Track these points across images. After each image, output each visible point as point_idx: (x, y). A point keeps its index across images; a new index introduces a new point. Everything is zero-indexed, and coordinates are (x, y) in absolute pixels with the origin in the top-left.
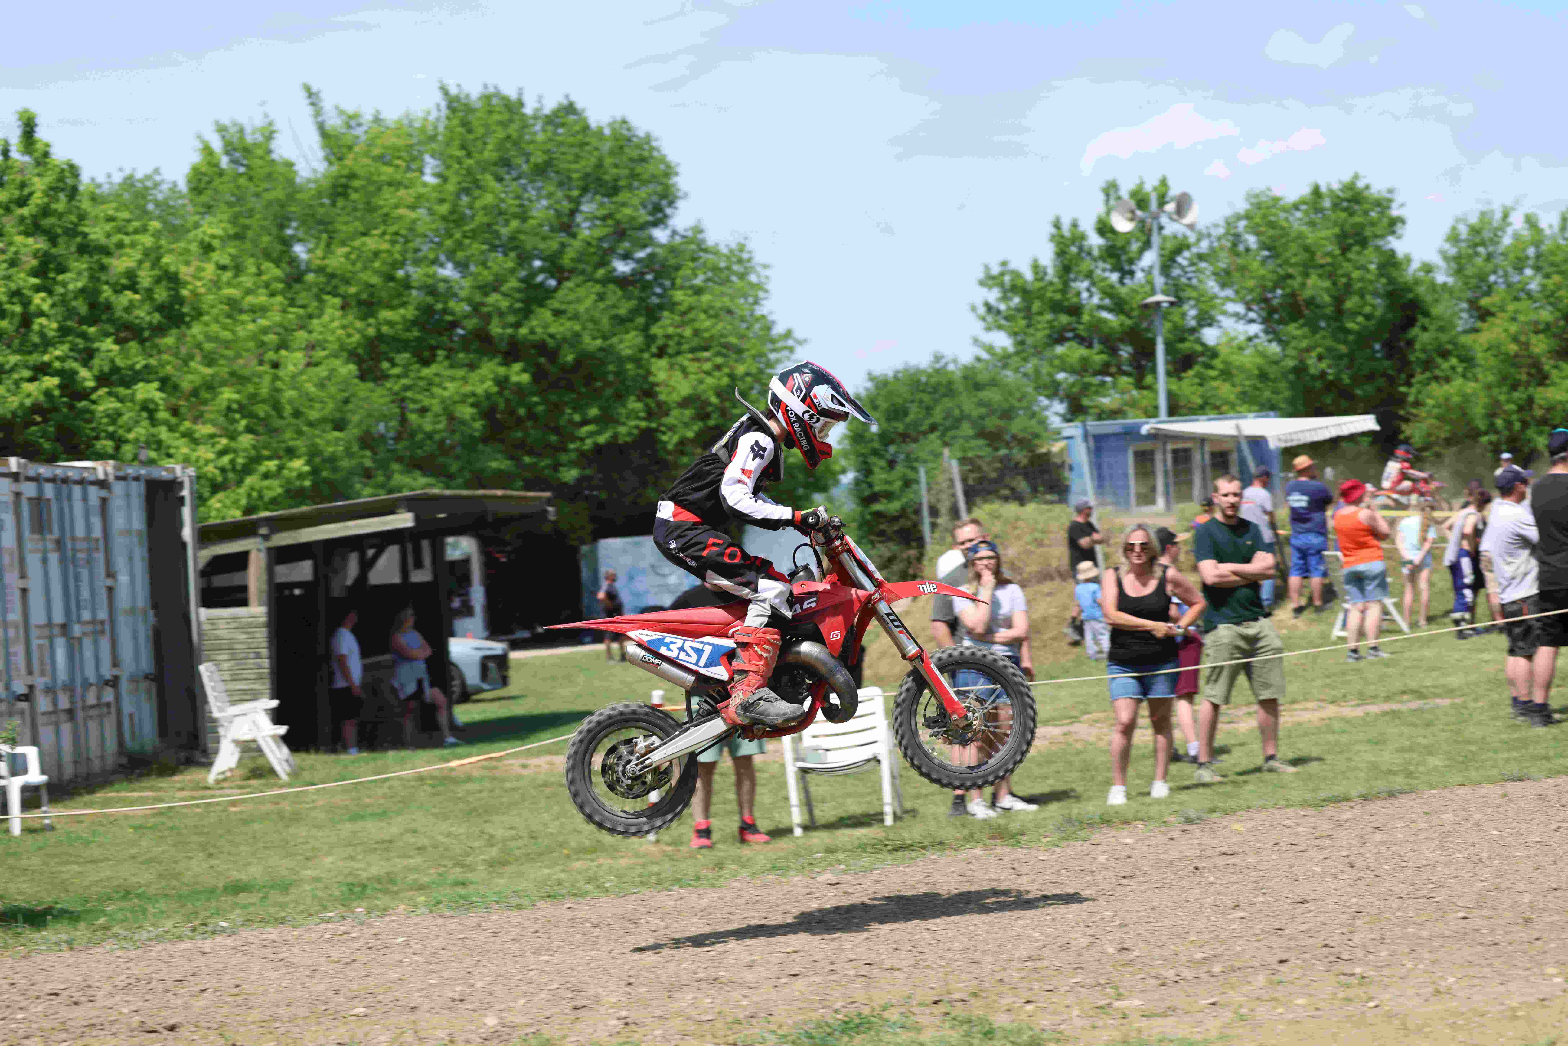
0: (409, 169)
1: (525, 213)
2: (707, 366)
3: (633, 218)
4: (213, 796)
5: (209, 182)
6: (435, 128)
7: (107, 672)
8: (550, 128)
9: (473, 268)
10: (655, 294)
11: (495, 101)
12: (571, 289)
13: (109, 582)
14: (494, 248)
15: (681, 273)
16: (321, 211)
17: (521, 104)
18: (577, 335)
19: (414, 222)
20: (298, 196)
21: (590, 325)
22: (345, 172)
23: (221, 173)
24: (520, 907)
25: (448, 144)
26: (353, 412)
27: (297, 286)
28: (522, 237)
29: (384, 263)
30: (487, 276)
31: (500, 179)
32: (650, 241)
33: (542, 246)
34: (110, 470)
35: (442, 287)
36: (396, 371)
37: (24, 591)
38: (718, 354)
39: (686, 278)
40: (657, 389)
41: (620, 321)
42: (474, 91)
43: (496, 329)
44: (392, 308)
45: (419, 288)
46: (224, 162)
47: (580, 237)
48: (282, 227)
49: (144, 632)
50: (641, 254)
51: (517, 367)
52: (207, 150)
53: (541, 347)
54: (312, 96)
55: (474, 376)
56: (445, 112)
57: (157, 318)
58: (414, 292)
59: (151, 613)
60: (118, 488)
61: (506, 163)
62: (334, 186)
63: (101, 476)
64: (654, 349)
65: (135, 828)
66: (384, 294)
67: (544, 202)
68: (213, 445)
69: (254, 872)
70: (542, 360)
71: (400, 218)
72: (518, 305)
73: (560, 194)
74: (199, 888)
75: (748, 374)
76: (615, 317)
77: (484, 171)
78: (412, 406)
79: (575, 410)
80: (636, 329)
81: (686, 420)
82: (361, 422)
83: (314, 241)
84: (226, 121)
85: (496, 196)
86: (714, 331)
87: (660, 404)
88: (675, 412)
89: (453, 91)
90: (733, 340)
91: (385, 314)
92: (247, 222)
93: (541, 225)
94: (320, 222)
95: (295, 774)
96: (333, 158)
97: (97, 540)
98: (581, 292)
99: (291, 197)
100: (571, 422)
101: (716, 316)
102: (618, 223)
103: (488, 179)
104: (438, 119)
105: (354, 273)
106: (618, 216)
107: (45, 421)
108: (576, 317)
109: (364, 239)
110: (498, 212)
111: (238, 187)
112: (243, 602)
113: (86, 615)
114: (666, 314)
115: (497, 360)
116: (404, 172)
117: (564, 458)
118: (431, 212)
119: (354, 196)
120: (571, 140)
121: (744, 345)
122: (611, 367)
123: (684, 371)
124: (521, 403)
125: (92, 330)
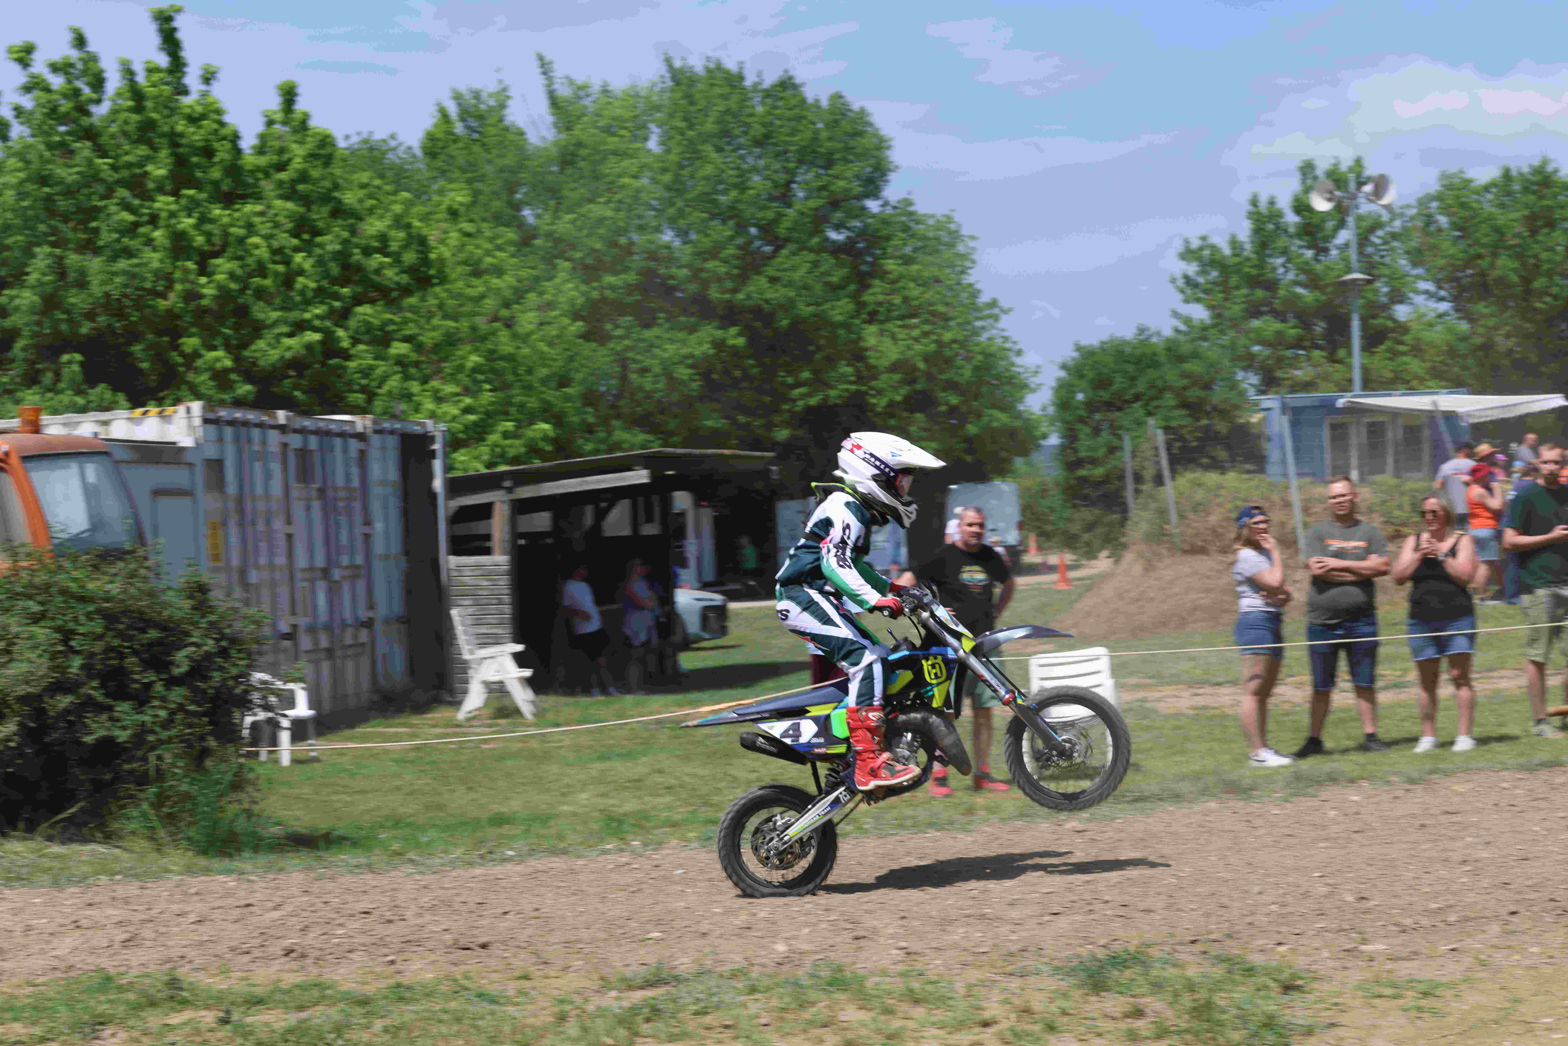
0: (634, 138)
1: (743, 183)
2: (915, 333)
3: (848, 190)
4: (465, 735)
5: (444, 148)
6: (660, 98)
7: (363, 614)
8: (769, 101)
9: (693, 236)
10: (866, 263)
11: (718, 74)
12: (786, 257)
13: (366, 529)
14: (713, 216)
15: (892, 243)
16: (551, 178)
17: (741, 78)
18: (792, 301)
19: (637, 191)
20: (529, 163)
21: (803, 292)
22: (573, 141)
23: (456, 139)
25: (671, 116)
26: (577, 370)
27: (527, 250)
28: (741, 206)
29: (608, 230)
30: (706, 243)
31: (719, 150)
32: (863, 212)
33: (759, 215)
34: (369, 423)
35: (664, 252)
36: (618, 332)
37: (290, 536)
38: (926, 322)
39: (896, 248)
40: (868, 354)
41: (834, 289)
42: (697, 64)
43: (714, 294)
44: (616, 273)
45: (641, 254)
46: (459, 128)
47: (796, 207)
48: (512, 191)
49: (397, 576)
50: (855, 224)
51: (733, 330)
52: (443, 116)
53: (757, 312)
54: (545, 67)
55: (693, 338)
56: (669, 84)
57: (405, 279)
58: (636, 258)
59: (403, 559)
60: (375, 440)
61: (725, 134)
62: (563, 154)
63: (360, 429)
64: (865, 316)
65: (396, 762)
66: (607, 259)
68: (457, 402)
69: (515, 806)
70: (758, 324)
71: (624, 186)
72: (735, 271)
73: (776, 165)
74: (463, 819)
75: (954, 341)
76: (827, 284)
77: (705, 142)
78: (633, 366)
79: (789, 372)
80: (848, 296)
81: (895, 384)
82: (584, 379)
83: (542, 206)
84: (461, 88)
85: (716, 166)
86: (923, 300)
87: (870, 368)
88: (884, 376)
89: (678, 63)
90: (941, 309)
91: (609, 279)
92: (481, 187)
93: (759, 195)
94: (548, 189)
95: (540, 714)
96: (562, 127)
97: (355, 490)
98: (796, 259)
99: (521, 164)
100: (783, 384)
101: (924, 285)
102: (833, 194)
103: (709, 151)
104: (663, 91)
105: (580, 239)
106: (832, 188)
107: (299, 375)
108: (790, 284)
109: (591, 206)
110: (718, 182)
111: (472, 153)
112: (487, 551)
113: (345, 560)
114: (877, 282)
115: (715, 324)
116: (631, 142)
117: (777, 419)
118: (654, 181)
119: (582, 164)
120: (789, 113)
121: (952, 313)
122: (823, 333)
123: (894, 338)
124: (736, 365)
125: (345, 291)
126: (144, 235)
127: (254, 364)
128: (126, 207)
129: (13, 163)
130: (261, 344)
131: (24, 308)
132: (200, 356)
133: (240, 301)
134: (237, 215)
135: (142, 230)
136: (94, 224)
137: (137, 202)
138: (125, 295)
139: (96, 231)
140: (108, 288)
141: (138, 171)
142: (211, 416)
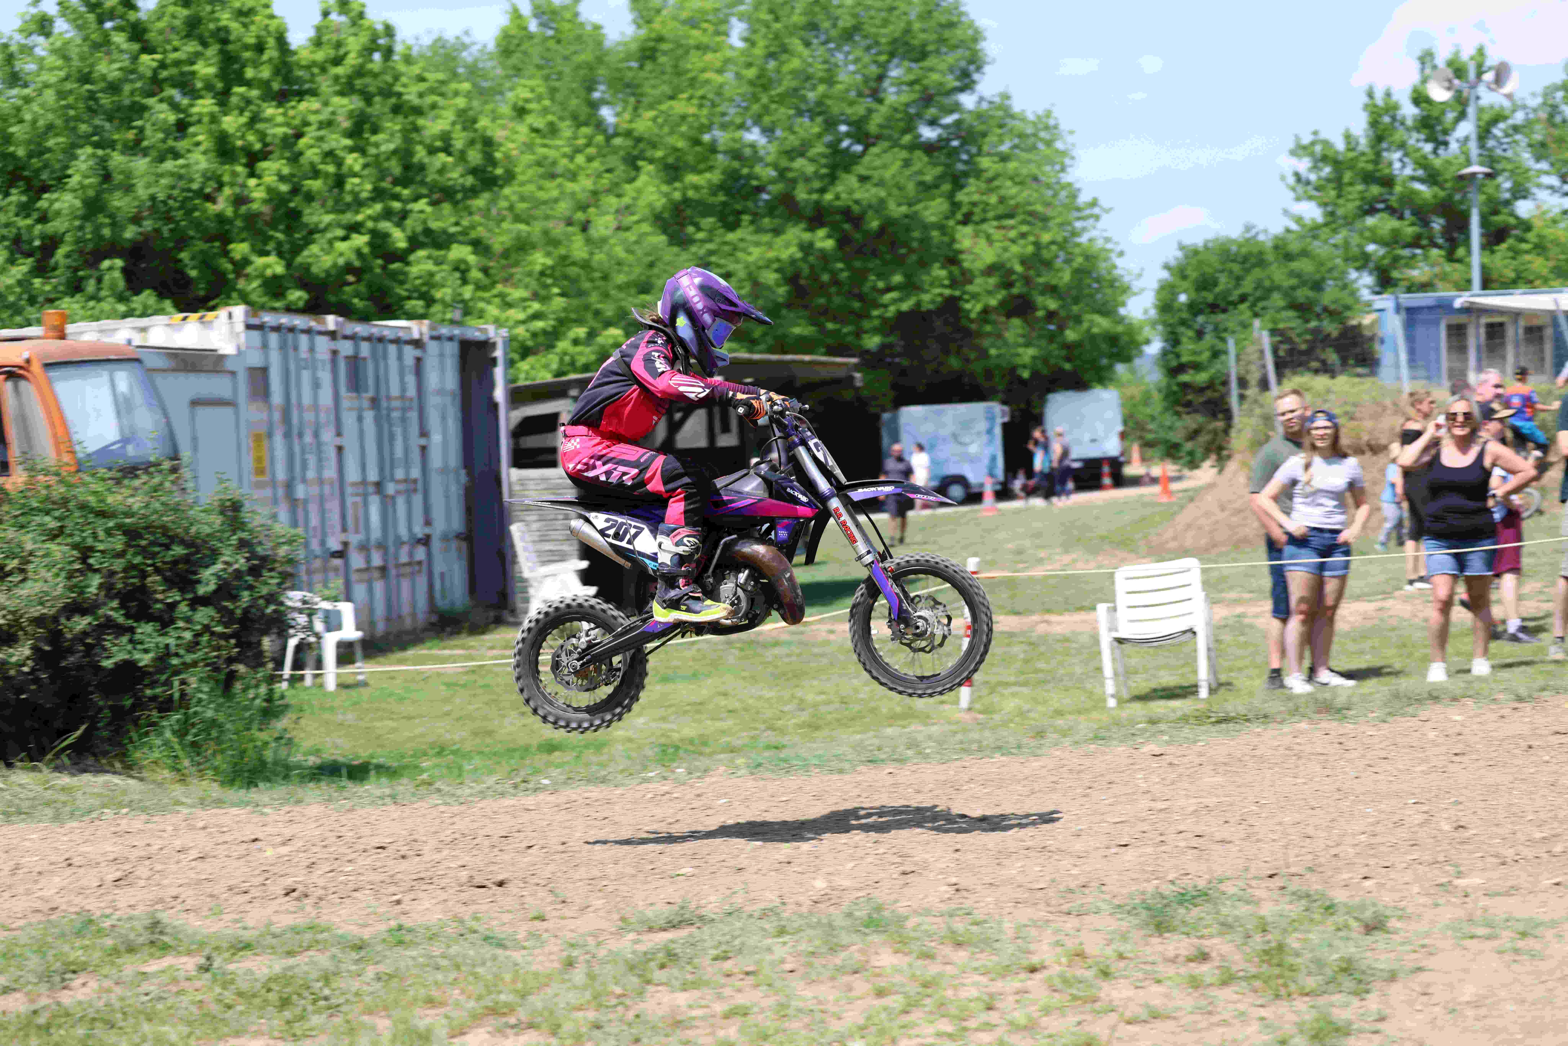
0: (716, 32)
1: (832, 77)
2: (1012, 234)
3: (941, 84)
5: (518, 46)
7: (419, 531)
9: (779, 133)
10: (961, 160)
12: (877, 155)
13: (423, 442)
14: (800, 113)
15: (988, 139)
16: (630, 74)
18: (882, 202)
19: (721, 86)
20: (606, 59)
21: (895, 191)
22: (653, 35)
23: (530, 36)
24: (841, 771)
25: (756, 8)
27: (606, 150)
28: (829, 102)
29: (691, 127)
30: (793, 141)
31: (807, 44)
32: (956, 107)
33: (849, 111)
34: (424, 329)
35: (748, 152)
36: (701, 235)
37: (340, 449)
38: (1024, 222)
39: (993, 145)
40: (962, 256)
41: (926, 189)
43: (801, 194)
44: (700, 172)
45: (725, 153)
46: (533, 25)
47: (887, 102)
48: (590, 90)
49: (456, 491)
50: (948, 120)
51: (821, 233)
52: (516, 13)
53: (846, 213)
55: (779, 241)
57: (469, 180)
58: (720, 157)
59: (463, 472)
60: (432, 348)
61: (813, 26)
62: (643, 49)
63: (415, 335)
64: (959, 217)
65: (448, 686)
66: (690, 159)
67: (851, 67)
68: (525, 308)
70: (847, 226)
71: (707, 82)
72: (824, 171)
73: (866, 60)
74: (513, 745)
75: (1053, 242)
76: (921, 184)
77: (791, 34)
79: (880, 276)
80: (941, 196)
81: (990, 288)
83: (621, 104)
85: (803, 61)
86: (1020, 199)
87: (964, 272)
88: (979, 281)
90: (1039, 208)
91: (691, 178)
92: (556, 84)
93: (847, 91)
94: (628, 86)
96: (641, 21)
97: (411, 399)
98: (888, 157)
99: (600, 60)
100: (874, 289)
101: (1022, 183)
102: (925, 88)
103: (796, 44)
105: (661, 137)
106: (925, 82)
107: (359, 281)
108: (881, 183)
109: (671, 103)
110: (805, 77)
111: (547, 50)
112: (551, 464)
113: (400, 474)
114: (972, 181)
115: (802, 225)
116: (712, 35)
117: (867, 325)
118: (738, 76)
119: (662, 59)
121: (1050, 213)
122: (916, 234)
123: (989, 239)
124: (825, 269)
125: (406, 192)
126: (192, 136)
127: (307, 270)
128: (174, 105)
129: (53, 60)
130: (314, 249)
131: (65, 212)
132: (251, 263)
133: (292, 204)
134: (291, 113)
135: (188, 131)
136: (139, 123)
137: (184, 101)
138: (170, 197)
139: (141, 130)
140: (152, 190)
141: (187, 69)
142: (254, 321)
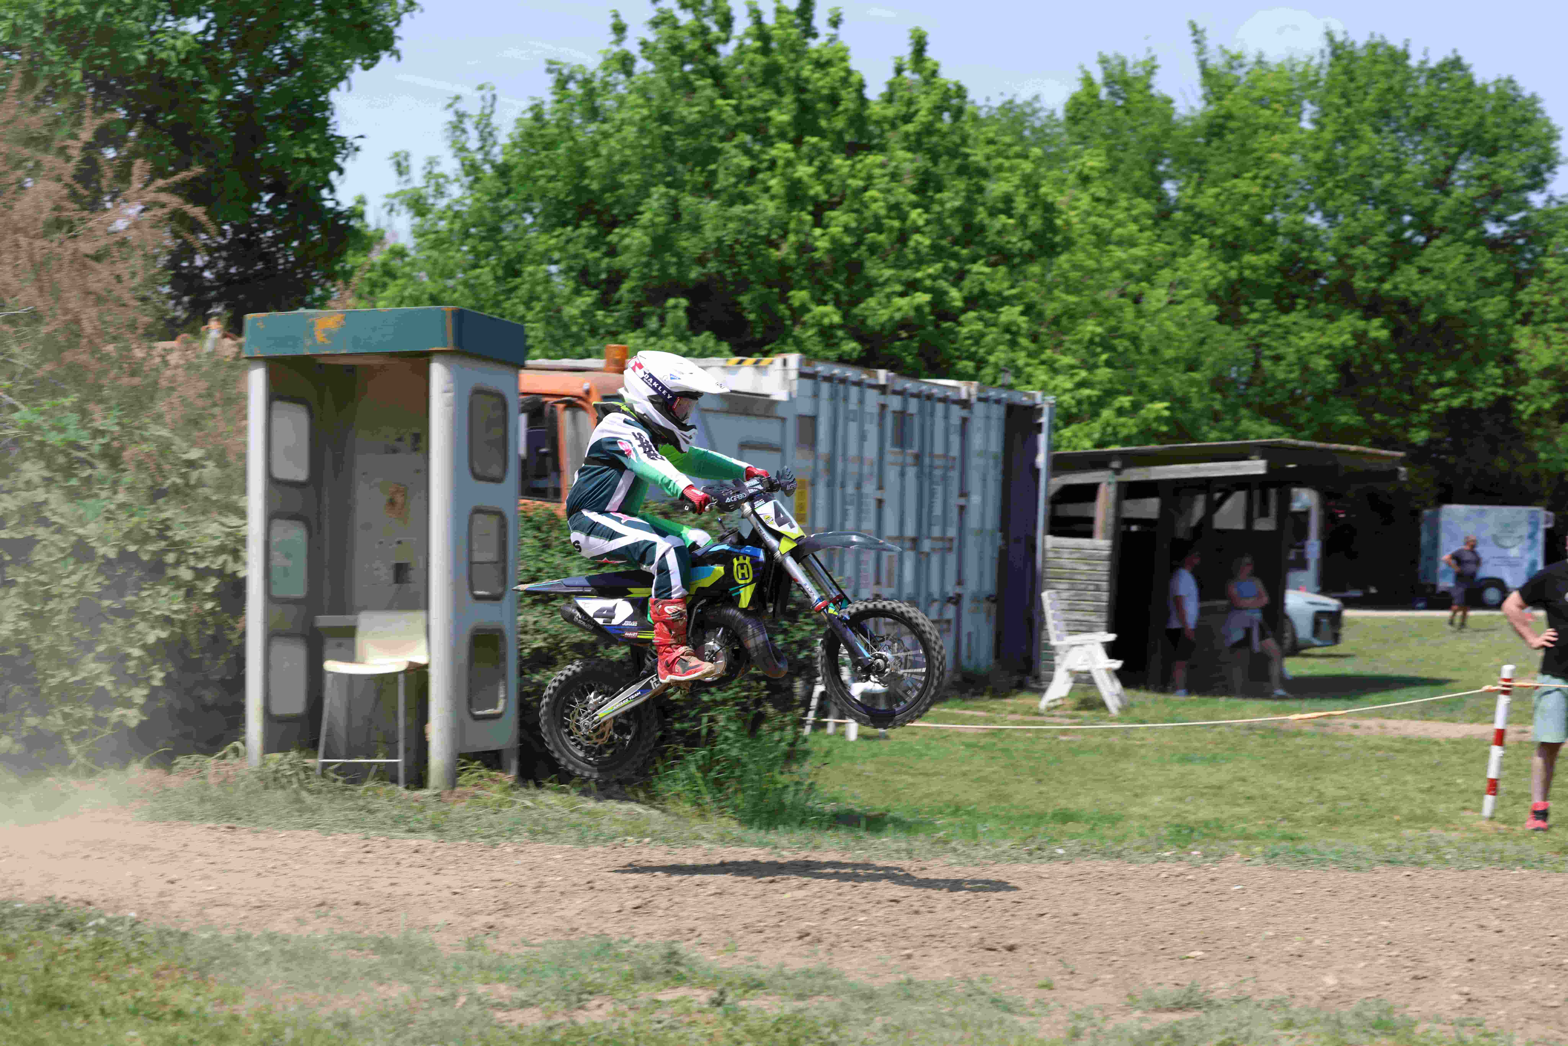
0: (1287, 114)
1: (1400, 166)
3: (1510, 180)
4: (1044, 723)
5: (1087, 113)
6: (1317, 74)
7: (951, 589)
8: (1434, 82)
9: (1341, 218)
10: (1524, 259)
11: (1380, 50)
12: (1439, 248)
13: (962, 501)
14: (1364, 200)
15: (1554, 240)
16: (1196, 150)
17: (1406, 56)
18: (1441, 295)
19: (1286, 168)
20: (1173, 133)
21: (1455, 285)
22: (1222, 112)
23: (1100, 105)
24: (1358, 869)
25: (1328, 91)
26: (1208, 354)
27: (1164, 224)
28: (1395, 191)
29: (1253, 207)
30: (1355, 228)
31: (1378, 131)
32: (1525, 205)
33: (1414, 201)
34: (973, 390)
35: (1308, 235)
36: (1254, 316)
37: (880, 502)
39: (1559, 246)
40: (1519, 356)
41: (1487, 285)
43: (1359, 282)
44: (1258, 253)
45: (1285, 235)
46: (1104, 93)
47: (1454, 195)
48: (1155, 163)
49: (990, 553)
50: (1515, 217)
51: (1376, 322)
52: (1088, 81)
53: (1403, 304)
54: (1197, 34)
55: (1333, 327)
56: (1328, 59)
57: (1028, 245)
58: (1280, 239)
59: (999, 534)
60: (979, 409)
61: (1385, 114)
62: (1211, 126)
63: (964, 396)
64: (1518, 316)
65: (968, 746)
66: (1250, 238)
67: (1420, 157)
68: (1072, 375)
69: (1083, 802)
70: (1403, 317)
71: (1273, 162)
72: (1384, 260)
73: (1436, 151)
74: (1027, 812)
76: (1482, 280)
77: (1362, 121)
78: (1267, 353)
79: (1431, 371)
80: (1501, 293)
81: (1544, 390)
82: (1214, 364)
83: (1185, 179)
84: (1109, 53)
85: (1372, 148)
87: (1519, 372)
88: (1534, 382)
89: (1339, 38)
91: (1249, 258)
92: (1121, 155)
93: (1415, 180)
94: (1192, 161)
95: (1125, 709)
96: (1211, 98)
97: (954, 459)
98: (1450, 251)
99: (1166, 133)
100: (1425, 382)
102: (1494, 184)
103: (1366, 130)
104: (1321, 66)
105: (1222, 215)
106: (1495, 177)
107: (911, 337)
108: (1441, 277)
109: (1235, 181)
110: (1373, 164)
111: (1116, 120)
112: (1089, 534)
113: (936, 532)
114: (1534, 280)
115: (1357, 313)
116: (1282, 116)
117: (1415, 419)
118: (1305, 159)
119: (1230, 137)
120: (1454, 95)
122: (1473, 330)
123: (1548, 342)
124: (1377, 359)
125: (964, 252)
126: (763, 182)
127: (863, 322)
128: (747, 151)
129: (634, 99)
130: (872, 302)
131: (634, 248)
132: (809, 310)
133: (855, 255)
134: (858, 166)
135: (760, 176)
136: (713, 167)
137: (757, 147)
138: (737, 241)
139: (714, 173)
140: (720, 233)
141: (762, 115)
142: (807, 370)
